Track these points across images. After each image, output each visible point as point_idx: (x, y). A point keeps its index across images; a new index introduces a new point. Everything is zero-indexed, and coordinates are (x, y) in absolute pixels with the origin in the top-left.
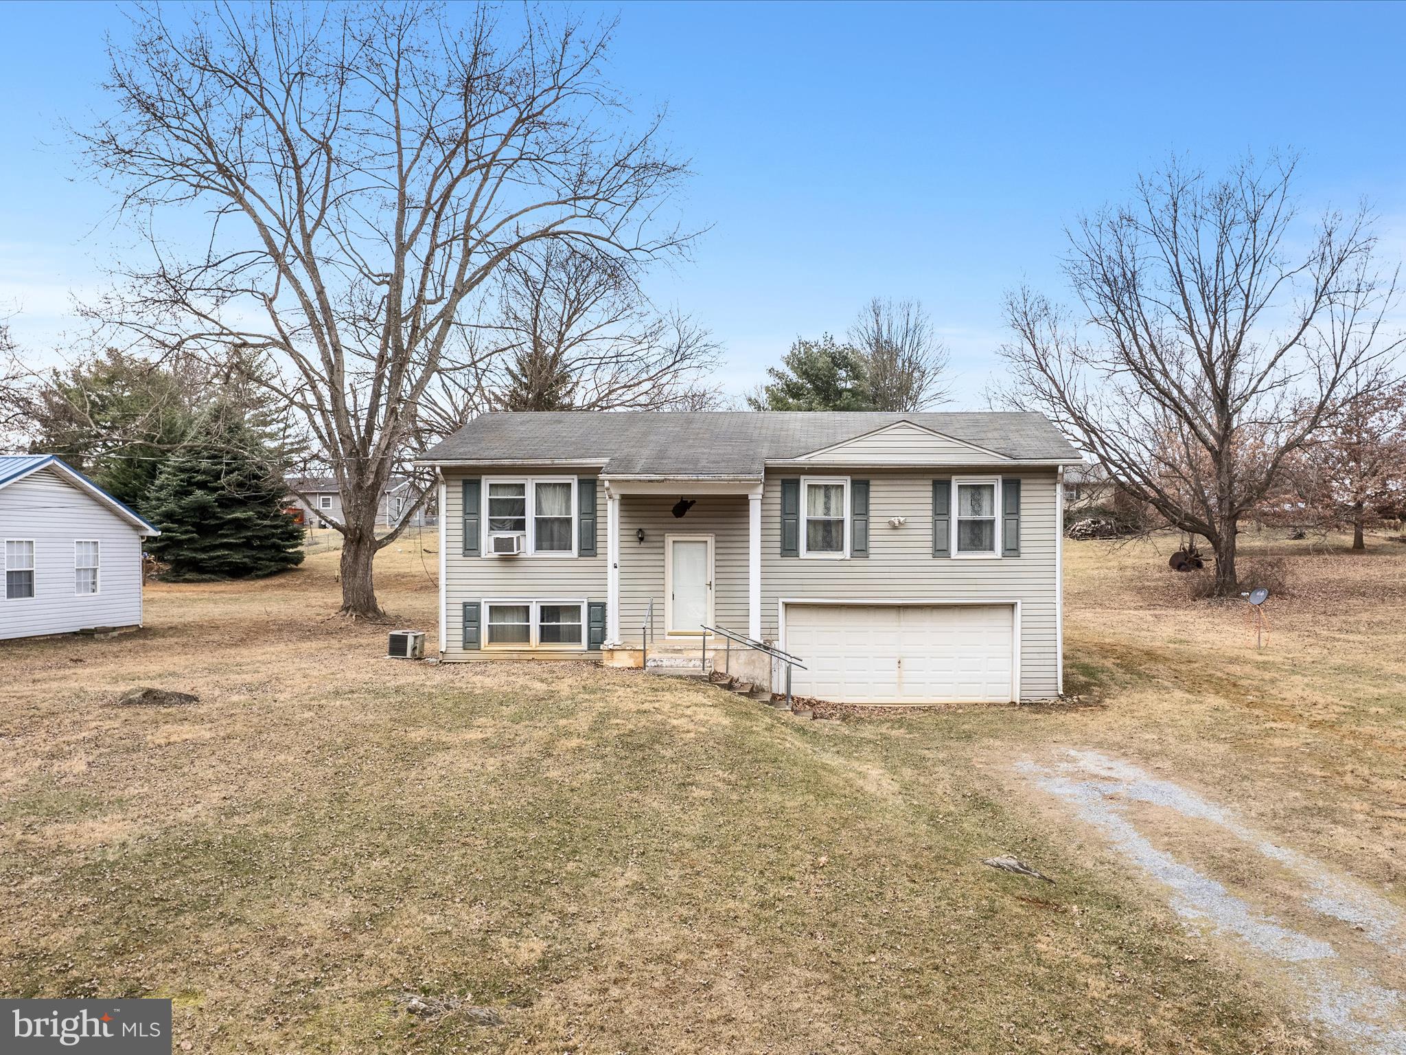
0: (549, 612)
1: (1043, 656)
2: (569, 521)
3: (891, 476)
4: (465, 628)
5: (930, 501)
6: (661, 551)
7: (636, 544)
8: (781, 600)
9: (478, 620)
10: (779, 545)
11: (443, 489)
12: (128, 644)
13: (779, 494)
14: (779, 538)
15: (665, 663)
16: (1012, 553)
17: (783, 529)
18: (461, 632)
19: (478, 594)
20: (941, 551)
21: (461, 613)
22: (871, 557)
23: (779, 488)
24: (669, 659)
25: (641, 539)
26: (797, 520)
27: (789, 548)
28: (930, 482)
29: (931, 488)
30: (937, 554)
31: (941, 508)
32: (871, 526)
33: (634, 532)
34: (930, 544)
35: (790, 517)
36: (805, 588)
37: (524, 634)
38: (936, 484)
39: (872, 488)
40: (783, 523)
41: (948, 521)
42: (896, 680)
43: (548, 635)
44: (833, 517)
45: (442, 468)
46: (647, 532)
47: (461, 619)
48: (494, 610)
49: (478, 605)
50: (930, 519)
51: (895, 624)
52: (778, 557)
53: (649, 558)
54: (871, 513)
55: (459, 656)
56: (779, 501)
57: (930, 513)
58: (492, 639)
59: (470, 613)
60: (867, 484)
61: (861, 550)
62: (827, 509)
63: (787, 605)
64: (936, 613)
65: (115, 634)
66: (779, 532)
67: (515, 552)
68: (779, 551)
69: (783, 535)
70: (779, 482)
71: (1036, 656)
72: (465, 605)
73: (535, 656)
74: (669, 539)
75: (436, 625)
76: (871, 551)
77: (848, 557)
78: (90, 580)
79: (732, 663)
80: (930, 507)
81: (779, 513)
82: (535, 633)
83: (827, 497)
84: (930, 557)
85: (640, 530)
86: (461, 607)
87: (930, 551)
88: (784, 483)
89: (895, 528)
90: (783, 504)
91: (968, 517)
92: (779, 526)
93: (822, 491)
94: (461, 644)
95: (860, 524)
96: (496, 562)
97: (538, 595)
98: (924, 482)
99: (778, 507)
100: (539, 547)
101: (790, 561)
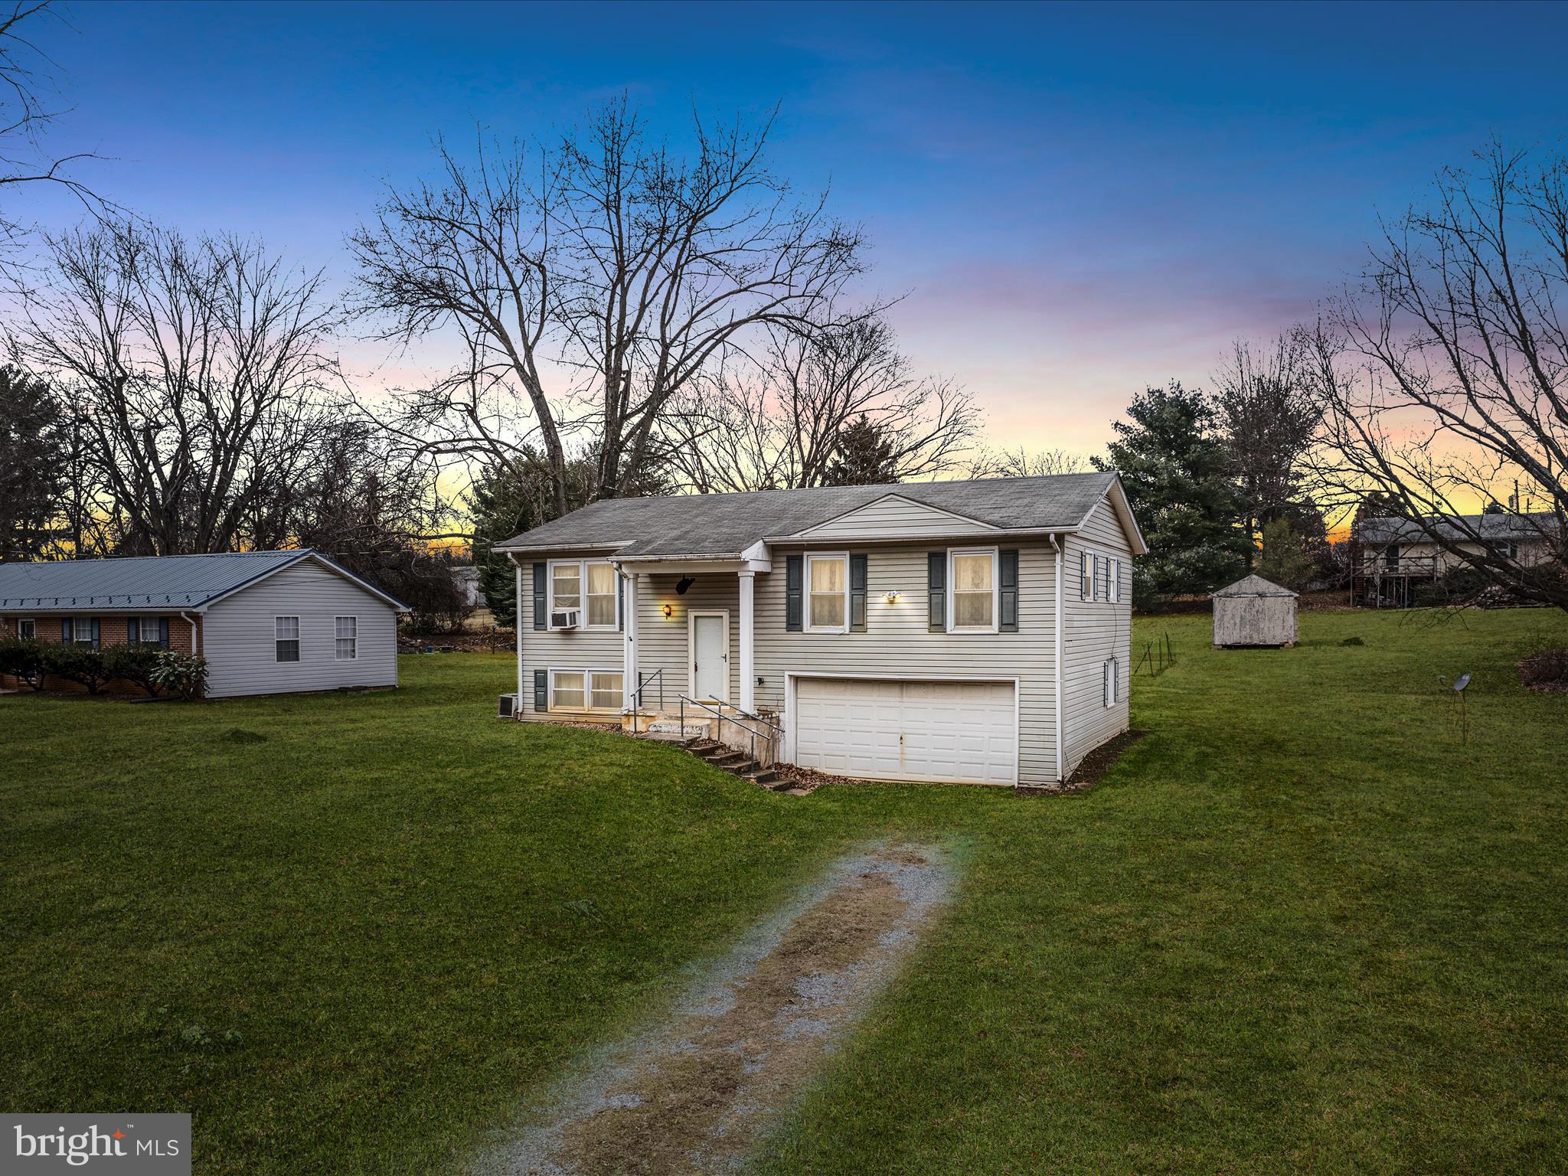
0: (598, 680)
1: (1042, 738)
2: (613, 597)
3: (887, 550)
4: (536, 692)
5: (926, 574)
6: (684, 625)
7: (664, 619)
8: (787, 673)
9: (545, 686)
10: (784, 619)
11: (519, 571)
12: (327, 701)
13: (784, 571)
14: (784, 613)
15: (664, 729)
16: (1010, 628)
17: (788, 604)
18: (533, 695)
19: (545, 663)
20: (937, 624)
21: (533, 679)
22: (869, 631)
23: (784, 565)
24: (666, 725)
25: (668, 615)
26: (801, 595)
27: (794, 623)
28: (926, 555)
29: (926, 561)
30: (932, 629)
31: (937, 582)
32: (869, 600)
33: (662, 608)
34: (926, 619)
35: (795, 592)
36: (809, 662)
37: (580, 699)
38: (931, 557)
39: (869, 563)
40: (788, 598)
41: (944, 595)
42: (898, 756)
43: (598, 700)
44: (837, 592)
45: (513, 554)
46: (673, 608)
47: (533, 685)
48: (559, 678)
49: (545, 672)
50: (926, 593)
51: (898, 699)
52: (784, 631)
53: (675, 632)
54: (869, 588)
55: (533, 717)
56: (784, 577)
57: (926, 587)
58: (556, 703)
59: (540, 679)
60: (865, 558)
61: (860, 625)
62: (832, 583)
63: (797, 680)
64: (937, 689)
65: (367, 692)
66: (784, 607)
67: (568, 626)
68: (784, 625)
69: (788, 610)
70: (785, 559)
71: (1035, 738)
72: (536, 672)
73: (588, 719)
74: (692, 614)
75: (515, 689)
76: (869, 625)
77: (847, 632)
78: (349, 648)
79: (725, 731)
80: (926, 580)
81: (784, 589)
82: (588, 699)
83: (832, 572)
84: (926, 631)
85: (667, 606)
86: (533, 674)
87: (926, 625)
88: (789, 559)
89: (892, 602)
90: (788, 580)
91: (967, 589)
92: (784, 601)
93: (827, 567)
94: (533, 706)
95: (858, 599)
96: (558, 636)
97: (589, 664)
98: (920, 555)
99: (784, 583)
100: (591, 622)
101: (795, 636)
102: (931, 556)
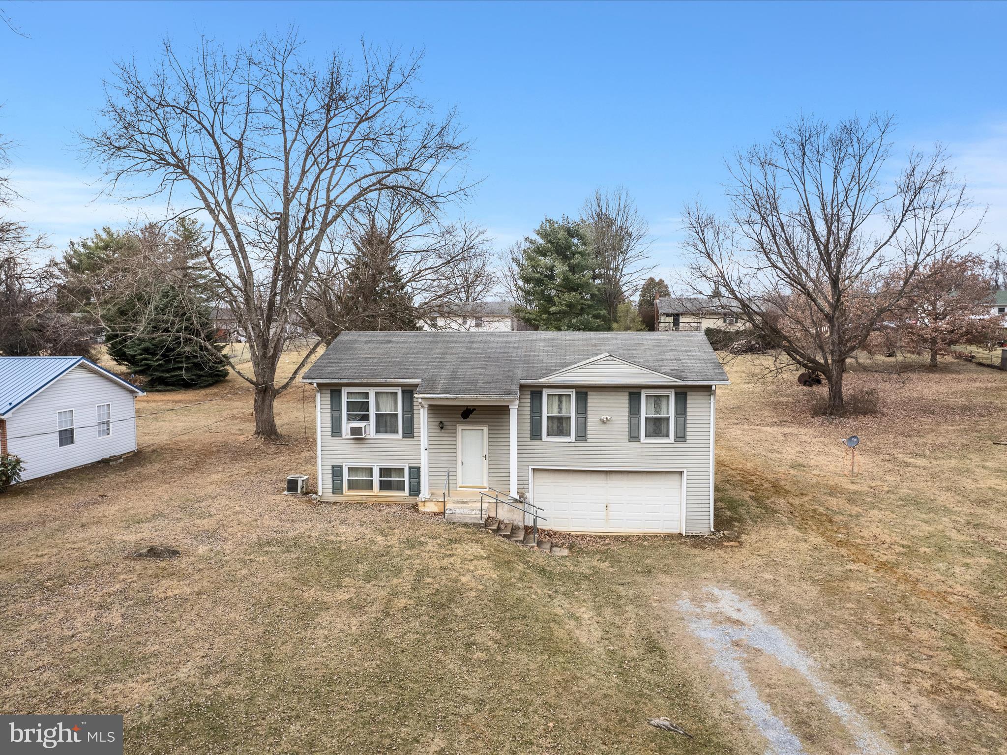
0: (384, 472)
1: (701, 506)
2: (396, 415)
3: (601, 389)
4: (333, 481)
5: (627, 405)
6: (454, 435)
7: (439, 431)
8: (531, 467)
9: (341, 476)
10: (529, 432)
11: (318, 396)
13: (529, 400)
14: (529, 428)
15: (457, 511)
16: (680, 440)
17: (532, 422)
18: (331, 483)
19: (341, 460)
20: (634, 437)
21: (331, 472)
22: (588, 441)
23: (529, 397)
24: (459, 508)
25: (442, 428)
26: (541, 417)
27: (536, 434)
28: (627, 395)
30: (632, 439)
31: (634, 410)
32: (589, 421)
33: (437, 423)
34: (627, 433)
35: (536, 414)
36: (546, 460)
37: (369, 485)
39: (589, 397)
40: (532, 418)
41: (639, 419)
42: (605, 517)
43: (384, 486)
44: (564, 414)
45: (318, 384)
46: (445, 423)
47: (331, 475)
48: (350, 469)
49: (341, 467)
50: (627, 417)
51: (604, 483)
52: (529, 440)
53: (446, 440)
54: (589, 413)
55: (330, 498)
56: (529, 404)
57: (627, 413)
58: (350, 488)
59: (337, 472)
60: (586, 395)
61: (582, 436)
62: (560, 409)
63: (534, 470)
64: (630, 475)
66: (529, 424)
67: (363, 436)
68: (529, 436)
69: (532, 427)
70: (529, 393)
71: (696, 506)
72: (333, 467)
73: (377, 499)
74: (459, 428)
76: (589, 437)
77: (574, 441)
79: (500, 510)
80: (627, 409)
81: (529, 412)
82: (376, 485)
83: (560, 402)
84: (627, 441)
85: (441, 422)
86: (330, 468)
87: (627, 437)
88: (532, 393)
89: (604, 422)
90: (532, 407)
91: (652, 415)
92: (529, 420)
93: (557, 398)
94: (331, 491)
95: (581, 420)
96: (352, 441)
97: (378, 461)
98: (622, 393)
99: (529, 408)
100: (378, 431)
101: (536, 443)
102: (630, 394)
